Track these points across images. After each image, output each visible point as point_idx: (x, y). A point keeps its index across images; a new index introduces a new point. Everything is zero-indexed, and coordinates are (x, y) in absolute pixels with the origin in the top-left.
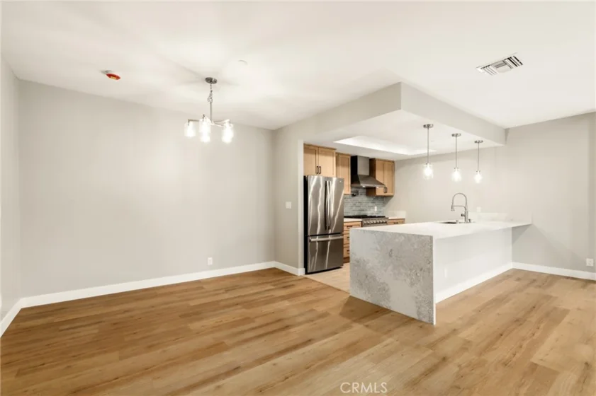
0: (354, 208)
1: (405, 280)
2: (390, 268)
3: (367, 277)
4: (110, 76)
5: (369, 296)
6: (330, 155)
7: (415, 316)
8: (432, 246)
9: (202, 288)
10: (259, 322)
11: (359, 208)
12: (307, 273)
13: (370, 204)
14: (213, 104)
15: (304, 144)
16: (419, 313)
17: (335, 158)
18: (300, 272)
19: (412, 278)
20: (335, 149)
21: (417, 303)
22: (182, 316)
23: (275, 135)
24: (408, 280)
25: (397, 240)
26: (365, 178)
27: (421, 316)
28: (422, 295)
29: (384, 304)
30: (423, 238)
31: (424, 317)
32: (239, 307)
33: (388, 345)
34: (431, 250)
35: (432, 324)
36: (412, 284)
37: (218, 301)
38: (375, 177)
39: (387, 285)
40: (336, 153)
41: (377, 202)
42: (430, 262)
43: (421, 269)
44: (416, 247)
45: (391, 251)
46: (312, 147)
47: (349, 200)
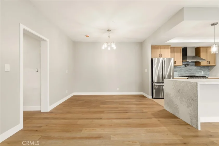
0: (187, 72)
1: (185, 104)
2: (179, 98)
3: (170, 101)
4: (87, 36)
5: (171, 110)
6: (167, 49)
7: (189, 123)
8: (197, 88)
9: (113, 97)
10: (119, 109)
11: (190, 72)
12: (153, 98)
13: (199, 70)
14: (110, 38)
15: (152, 46)
16: (191, 122)
17: (170, 50)
18: (150, 97)
19: (188, 104)
20: (170, 46)
21: (190, 117)
22: (101, 103)
23: (141, 44)
24: (186, 105)
25: (181, 85)
26: (193, 57)
27: (193, 124)
28: (193, 113)
29: (176, 115)
30: (193, 83)
31: (194, 125)
32: (118, 104)
33: (161, 129)
34: (197, 90)
35: (198, 129)
36: (188, 107)
37: (114, 101)
38: (200, 57)
39: (178, 106)
40: (171, 47)
41: (203, 69)
42: (196, 96)
43: (192, 100)
44: (189, 88)
45: (179, 89)
46: (157, 46)
47: (183, 68)
